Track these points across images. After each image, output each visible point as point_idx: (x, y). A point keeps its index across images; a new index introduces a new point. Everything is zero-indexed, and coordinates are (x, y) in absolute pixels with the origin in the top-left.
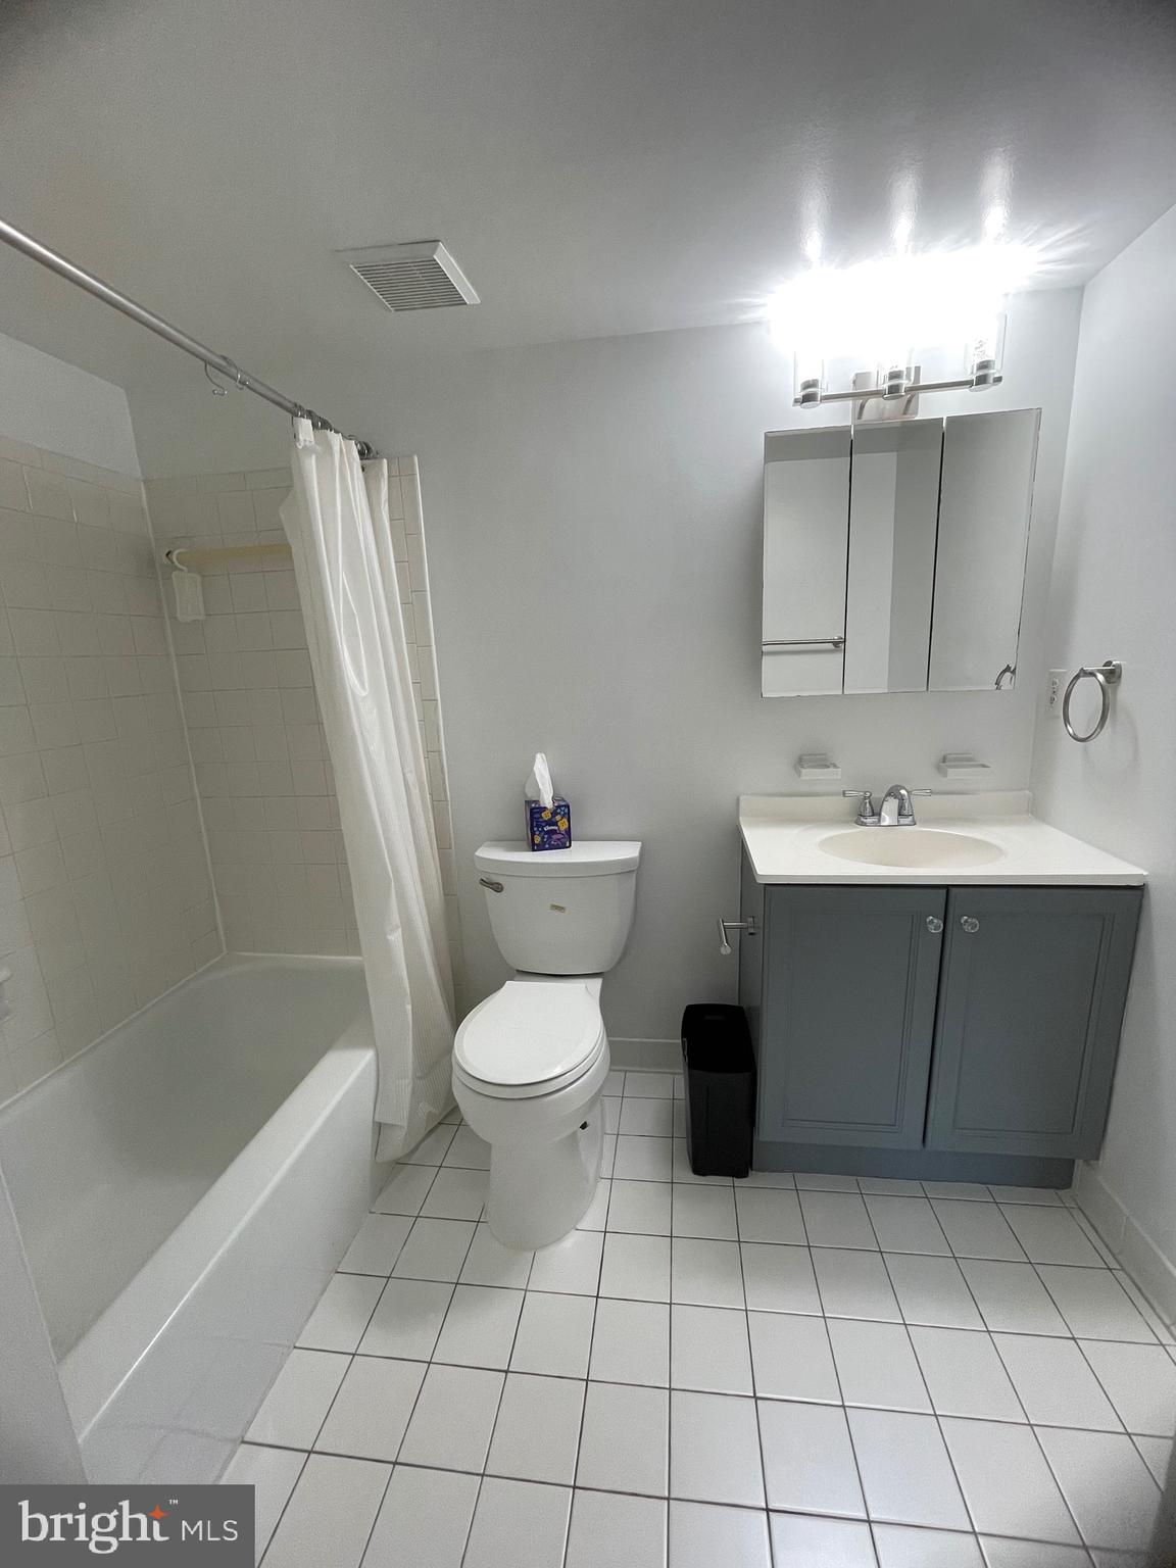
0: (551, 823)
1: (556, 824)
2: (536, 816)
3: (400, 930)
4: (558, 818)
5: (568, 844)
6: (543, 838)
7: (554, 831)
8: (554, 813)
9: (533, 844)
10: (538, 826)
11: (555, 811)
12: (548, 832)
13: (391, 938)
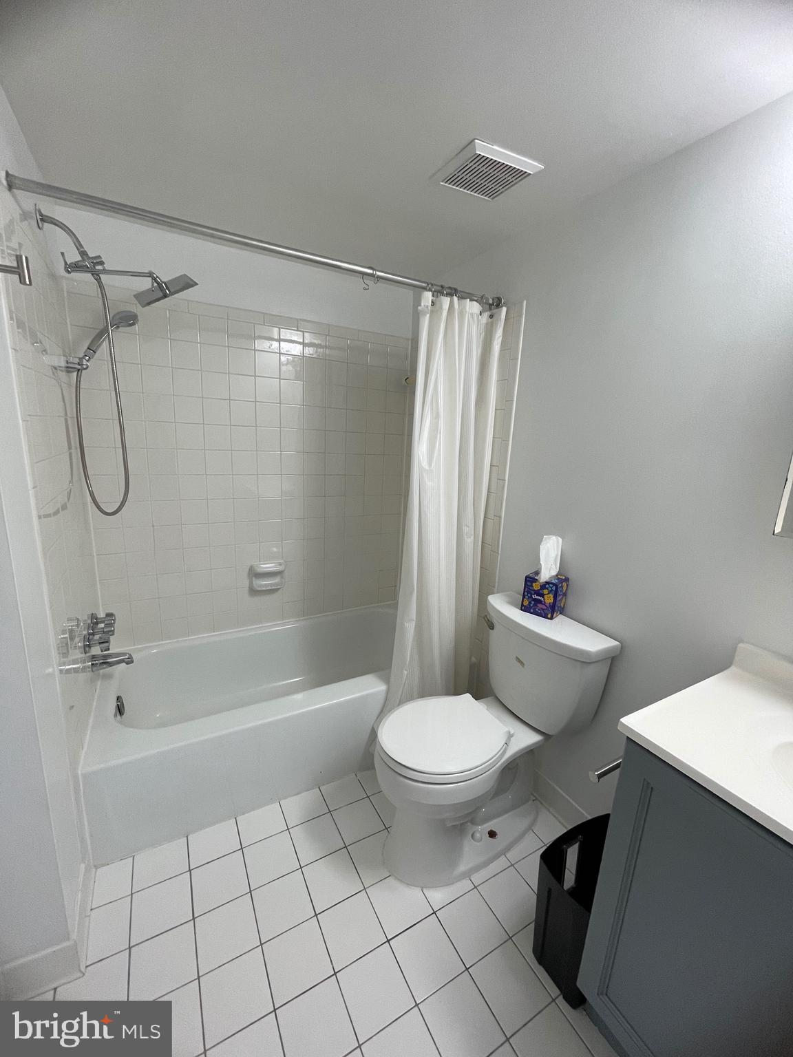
0: (537, 593)
1: (542, 595)
2: (528, 583)
3: (414, 622)
4: (546, 592)
5: (549, 616)
6: (530, 603)
7: (540, 602)
8: (543, 586)
9: (522, 605)
10: (528, 592)
11: (545, 585)
12: (535, 600)
13: (407, 625)
